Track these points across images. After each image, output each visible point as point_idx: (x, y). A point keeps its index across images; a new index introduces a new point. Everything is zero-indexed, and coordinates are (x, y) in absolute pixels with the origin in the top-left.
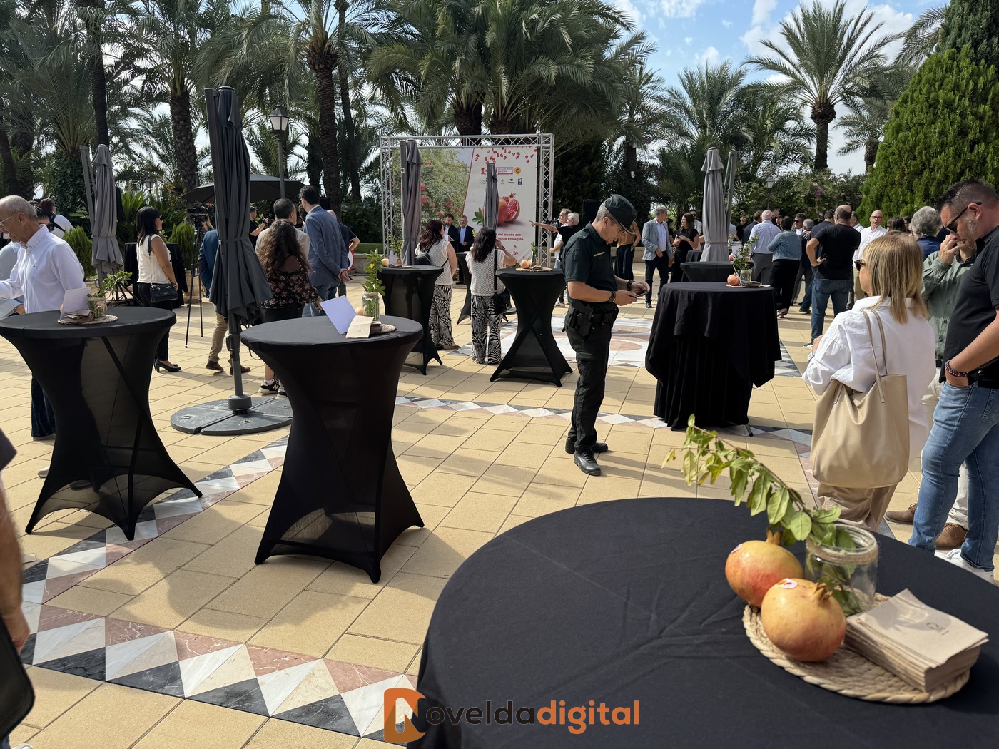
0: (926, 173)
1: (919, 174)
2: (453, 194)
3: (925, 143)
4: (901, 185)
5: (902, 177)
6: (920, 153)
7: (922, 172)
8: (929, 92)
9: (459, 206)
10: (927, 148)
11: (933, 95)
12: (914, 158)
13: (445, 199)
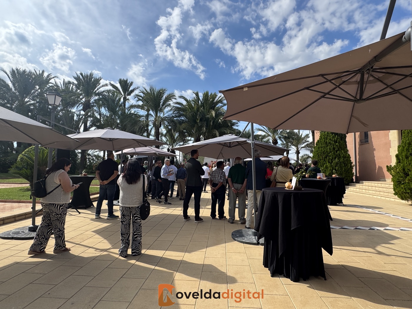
0: (328, 157)
1: (326, 157)
3: (326, 151)
4: (322, 160)
5: (322, 158)
6: (326, 153)
7: (327, 157)
8: (324, 140)
10: (327, 152)
11: (326, 141)
12: (324, 154)
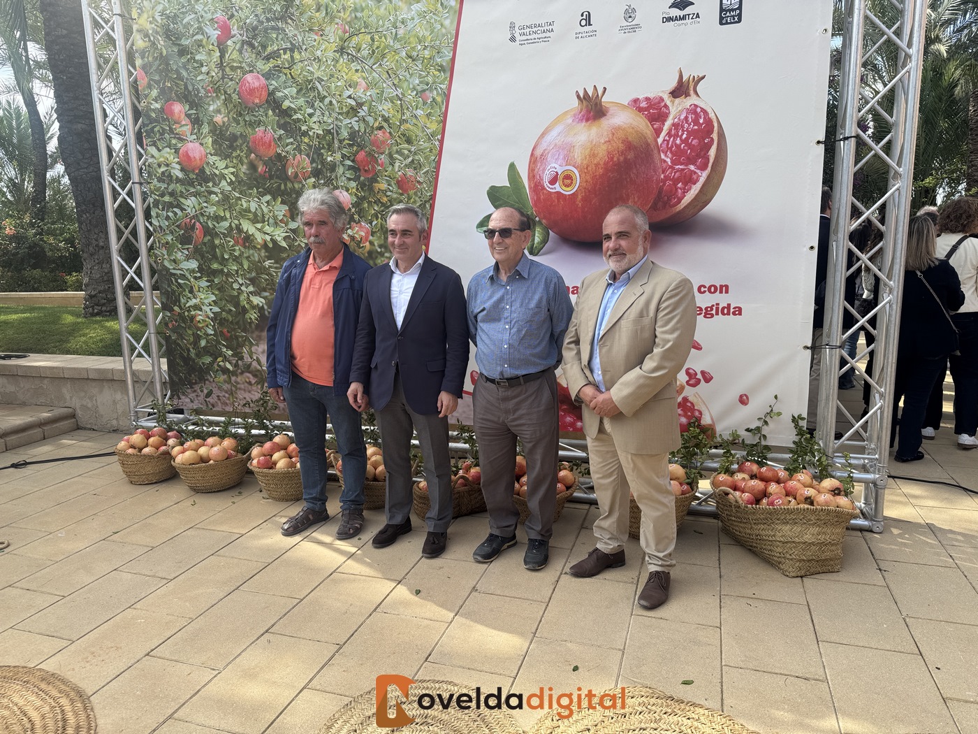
2: (385, 108)
9: (416, 166)
13: (353, 135)
